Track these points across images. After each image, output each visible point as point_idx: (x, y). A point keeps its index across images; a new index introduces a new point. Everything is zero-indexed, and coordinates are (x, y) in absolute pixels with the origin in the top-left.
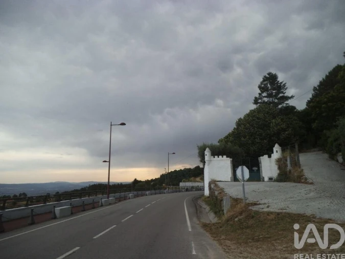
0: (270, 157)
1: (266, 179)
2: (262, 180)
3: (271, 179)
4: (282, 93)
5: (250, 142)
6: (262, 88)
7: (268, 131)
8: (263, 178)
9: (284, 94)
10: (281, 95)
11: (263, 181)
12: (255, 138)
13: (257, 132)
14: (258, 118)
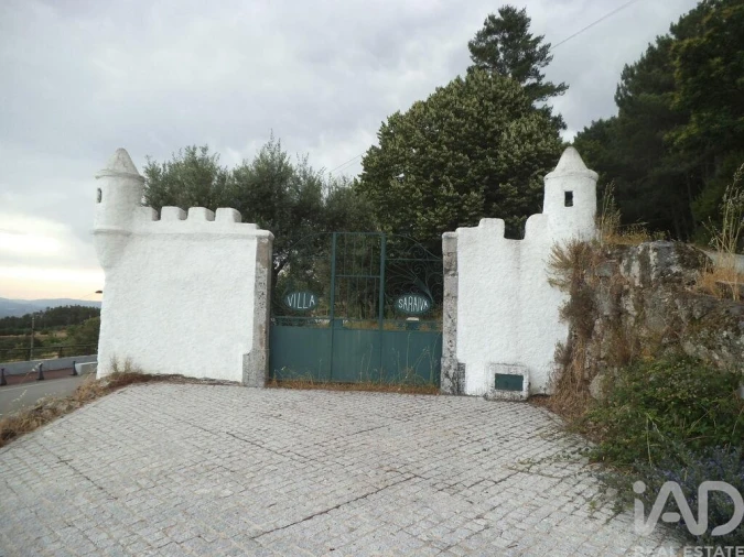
0: (514, 232)
1: (478, 380)
2: (446, 383)
3: (507, 382)
4: (536, 74)
5: (418, 194)
6: (481, 51)
7: (490, 159)
8: (461, 368)
9: (540, 78)
10: (530, 81)
11: (458, 390)
12: (437, 183)
13: (447, 160)
14: (458, 113)
